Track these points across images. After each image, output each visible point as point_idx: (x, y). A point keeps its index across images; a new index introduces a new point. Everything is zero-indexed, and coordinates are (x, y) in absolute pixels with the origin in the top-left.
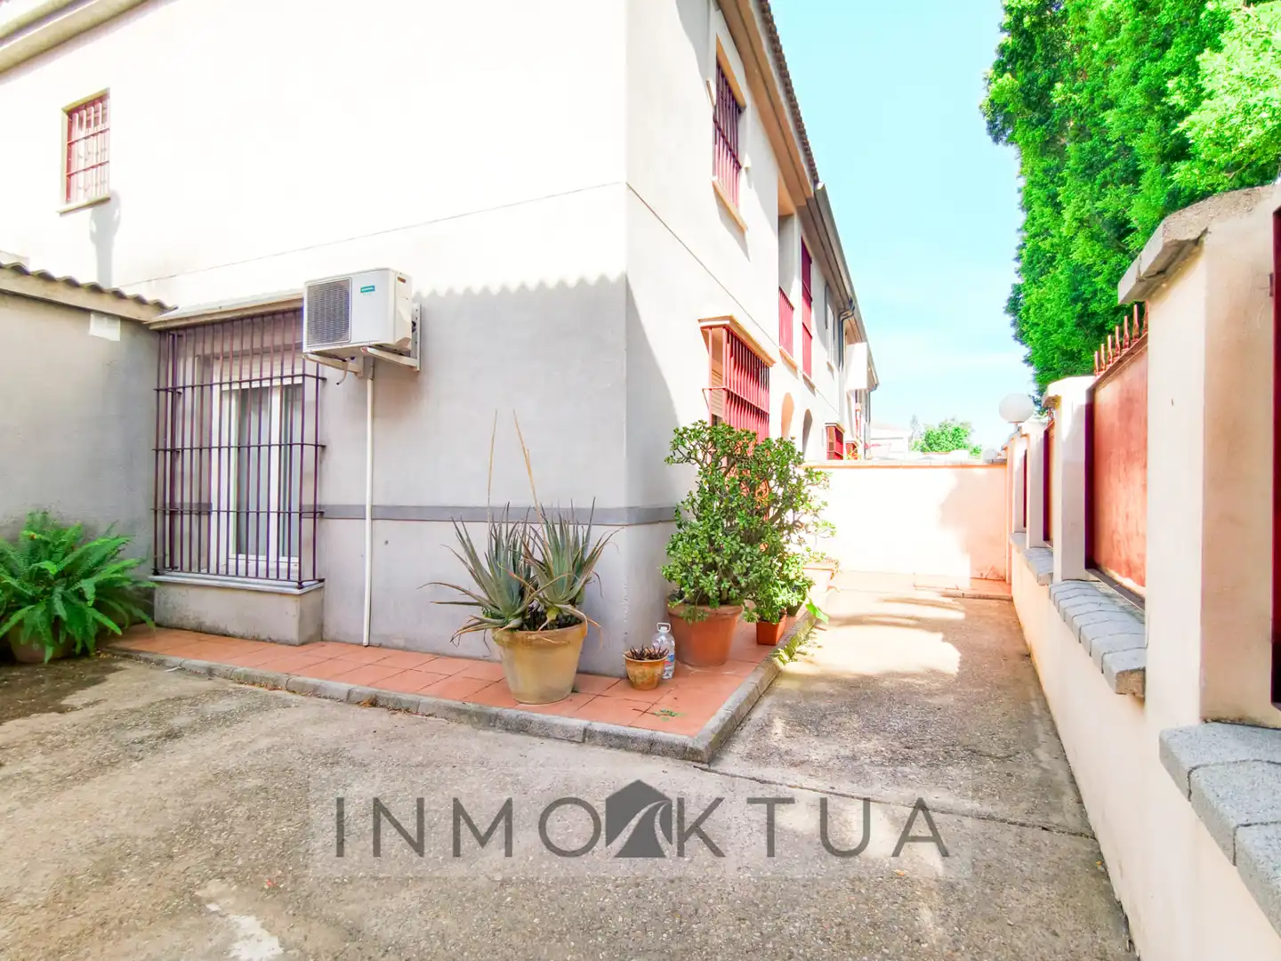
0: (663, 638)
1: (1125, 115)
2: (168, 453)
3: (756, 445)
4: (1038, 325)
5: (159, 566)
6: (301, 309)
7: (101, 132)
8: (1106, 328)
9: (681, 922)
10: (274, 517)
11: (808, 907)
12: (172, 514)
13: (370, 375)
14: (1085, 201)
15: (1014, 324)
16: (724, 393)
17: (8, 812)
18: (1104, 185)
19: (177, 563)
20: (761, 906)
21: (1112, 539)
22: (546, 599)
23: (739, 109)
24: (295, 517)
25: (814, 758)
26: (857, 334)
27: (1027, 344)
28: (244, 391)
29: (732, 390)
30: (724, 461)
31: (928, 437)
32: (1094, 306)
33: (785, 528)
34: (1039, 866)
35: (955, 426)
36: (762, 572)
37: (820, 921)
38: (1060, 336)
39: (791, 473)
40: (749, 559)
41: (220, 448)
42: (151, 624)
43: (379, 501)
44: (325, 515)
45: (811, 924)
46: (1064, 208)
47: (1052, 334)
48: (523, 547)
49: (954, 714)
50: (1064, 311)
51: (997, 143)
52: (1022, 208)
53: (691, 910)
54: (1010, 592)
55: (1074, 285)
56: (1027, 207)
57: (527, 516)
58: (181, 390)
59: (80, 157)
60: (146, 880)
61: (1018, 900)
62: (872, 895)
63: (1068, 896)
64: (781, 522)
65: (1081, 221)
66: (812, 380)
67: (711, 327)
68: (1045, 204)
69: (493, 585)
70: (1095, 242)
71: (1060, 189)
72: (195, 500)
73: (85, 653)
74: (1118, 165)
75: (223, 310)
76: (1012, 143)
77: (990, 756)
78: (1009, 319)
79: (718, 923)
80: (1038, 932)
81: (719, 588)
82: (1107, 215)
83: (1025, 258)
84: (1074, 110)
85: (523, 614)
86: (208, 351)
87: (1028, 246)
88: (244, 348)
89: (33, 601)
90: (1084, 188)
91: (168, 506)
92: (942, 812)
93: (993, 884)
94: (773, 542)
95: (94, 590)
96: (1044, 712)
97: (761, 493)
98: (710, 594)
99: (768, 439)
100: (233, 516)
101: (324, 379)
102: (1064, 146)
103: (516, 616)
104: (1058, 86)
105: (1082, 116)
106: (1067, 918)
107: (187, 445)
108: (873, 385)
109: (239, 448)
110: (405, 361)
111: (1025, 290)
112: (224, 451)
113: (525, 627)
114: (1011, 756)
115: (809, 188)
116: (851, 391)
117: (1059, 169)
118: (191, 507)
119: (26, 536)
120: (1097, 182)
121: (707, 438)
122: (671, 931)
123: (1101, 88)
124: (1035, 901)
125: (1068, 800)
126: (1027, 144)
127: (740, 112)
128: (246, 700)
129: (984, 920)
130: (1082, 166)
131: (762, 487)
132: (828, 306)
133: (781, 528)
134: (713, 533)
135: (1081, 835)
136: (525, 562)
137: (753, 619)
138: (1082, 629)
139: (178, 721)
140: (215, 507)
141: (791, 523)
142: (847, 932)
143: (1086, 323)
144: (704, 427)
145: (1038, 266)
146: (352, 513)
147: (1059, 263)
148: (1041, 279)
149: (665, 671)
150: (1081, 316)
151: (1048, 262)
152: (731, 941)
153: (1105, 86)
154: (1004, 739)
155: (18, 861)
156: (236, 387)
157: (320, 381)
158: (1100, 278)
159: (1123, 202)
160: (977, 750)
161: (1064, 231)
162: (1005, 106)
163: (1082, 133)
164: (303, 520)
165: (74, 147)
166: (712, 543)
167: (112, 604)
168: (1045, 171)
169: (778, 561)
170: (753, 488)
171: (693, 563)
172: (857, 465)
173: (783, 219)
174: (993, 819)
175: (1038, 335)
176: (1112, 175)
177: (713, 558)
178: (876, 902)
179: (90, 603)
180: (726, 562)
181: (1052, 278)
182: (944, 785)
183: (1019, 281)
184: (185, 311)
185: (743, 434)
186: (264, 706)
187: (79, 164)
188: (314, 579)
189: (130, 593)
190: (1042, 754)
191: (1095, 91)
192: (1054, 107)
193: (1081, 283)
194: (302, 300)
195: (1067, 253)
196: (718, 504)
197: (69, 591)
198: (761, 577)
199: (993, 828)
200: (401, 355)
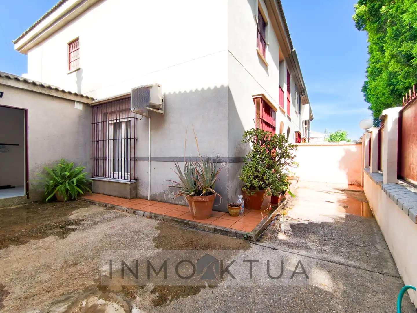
0: (240, 200)
1: (411, 15)
2: (95, 142)
3: (271, 136)
4: (374, 95)
5: (93, 175)
6: (130, 97)
7: (77, 49)
8: (403, 95)
9: (245, 294)
10: (123, 160)
11: (290, 293)
12: (96, 160)
13: (150, 117)
14: (394, 48)
15: (365, 95)
16: (261, 120)
17: (52, 242)
18: (402, 42)
19: (98, 174)
20: (273, 291)
21: (410, 167)
22: (203, 186)
23: (265, 24)
24: (129, 160)
25: (291, 242)
26: (306, 101)
27: (370, 102)
28: (115, 123)
29: (263, 119)
30: (261, 142)
31: (331, 136)
32: (397, 87)
33: (281, 164)
34: (379, 287)
35: (341, 132)
36: (274, 179)
37: (294, 298)
38: (383, 99)
39: (283, 146)
40: (269, 174)
41: (108, 140)
42: (91, 192)
43: (153, 156)
44: (137, 160)
45: (291, 299)
46: (386, 52)
47: (380, 98)
48: (195, 169)
49: (343, 230)
50: (385, 89)
51: (360, 30)
52: (369, 53)
53: (249, 290)
54: (363, 189)
55: (390, 79)
56: (371, 53)
57: (196, 160)
58: (98, 123)
59: (72, 57)
60: (86, 264)
61: (371, 299)
62: (314, 291)
63: (391, 299)
64: (280, 162)
65: (393, 56)
66: (291, 117)
67: (256, 98)
68: (378, 51)
69: (186, 181)
70: (398, 63)
71: (384, 45)
72: (102, 156)
73: (75, 199)
74: (408, 34)
75: (109, 99)
76: (365, 30)
77: (357, 245)
78: (363, 94)
79: (258, 295)
80: (379, 311)
81: (259, 184)
82: (403, 53)
83: (370, 72)
84: (390, 15)
85: (195, 191)
86: (105, 112)
87: (371, 66)
88: (115, 110)
89: (61, 184)
90: (394, 44)
91: (95, 158)
92: (340, 264)
93: (361, 292)
94: (277, 169)
95: (76, 181)
96: (379, 232)
97: (273, 152)
98: (256, 186)
99: (275, 134)
100: (112, 160)
101: (137, 118)
102: (386, 29)
103: (193, 191)
104: (383, 7)
105: (393, 17)
106: (391, 307)
107: (100, 139)
108: (311, 119)
109: (114, 140)
110: (160, 111)
111: (369, 83)
112: (110, 141)
113: (196, 195)
114: (366, 246)
115: (290, 51)
116: (303, 121)
117: (384, 37)
118: (101, 158)
119: (59, 166)
120: (399, 41)
121: (255, 134)
122: (242, 296)
123: (400, 6)
124: (377, 300)
125: (390, 264)
126: (371, 29)
127: (266, 25)
128: (115, 215)
129: (357, 305)
130: (393, 36)
131: (274, 151)
132: (296, 92)
133: (280, 164)
134: (257, 166)
135: (396, 277)
136: (196, 174)
137: (270, 195)
138: (398, 200)
139: (98, 219)
140: (107, 158)
141: (283, 162)
142: (305, 303)
143: (394, 93)
144: (254, 131)
145: (374, 74)
146: (145, 159)
147: (383, 72)
148: (377, 78)
149: (241, 211)
150: (392, 91)
151: (379, 72)
152: (263, 302)
153: (402, 5)
154: (363, 240)
155: (53, 256)
156: (113, 122)
157: (136, 119)
158: (400, 76)
159: (410, 47)
160: (352, 243)
161: (386, 60)
162: (363, 16)
163: (393, 24)
164: (131, 161)
165: (71, 54)
166: (256, 169)
167: (81, 186)
168: (378, 39)
169: (279, 176)
170: (270, 151)
171: (250, 175)
172: (306, 145)
173: (281, 62)
174: (360, 268)
175: (374, 99)
176: (405, 38)
177: (257, 174)
178: (315, 294)
179: (75, 185)
180: (261, 175)
181: (381, 77)
182: (340, 255)
183: (367, 80)
184: (99, 100)
185: (267, 132)
186: (120, 216)
187: (72, 59)
188: (134, 180)
189: (85, 183)
190: (379, 246)
191: (398, 8)
192: (381, 16)
193: (392, 79)
194: (130, 94)
195: (387, 68)
196: (259, 156)
197: (70, 182)
198: (273, 180)
199: (360, 272)
200: (159, 110)
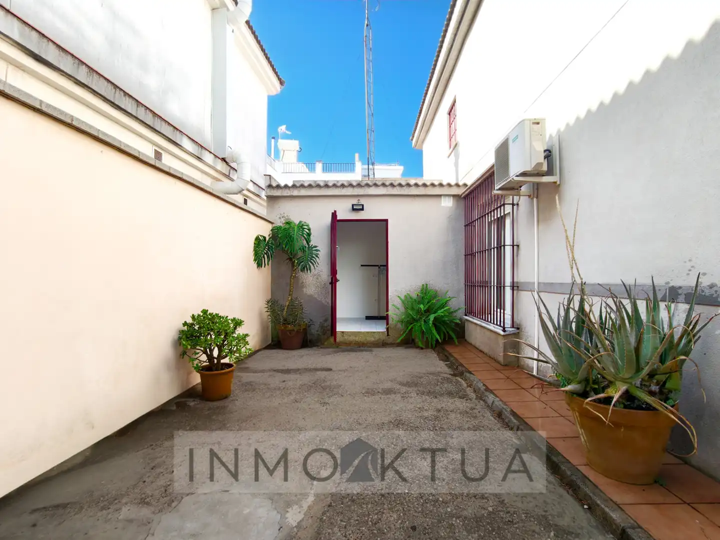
13: (536, 195)
43: (542, 280)
44: (520, 288)
85: (585, 381)
95: (433, 320)
110: (546, 179)
146: (530, 287)
157: (515, 206)
165: (451, 126)
167: (442, 328)
179: (431, 325)
188: (513, 328)
189: (448, 324)
200: (543, 176)
